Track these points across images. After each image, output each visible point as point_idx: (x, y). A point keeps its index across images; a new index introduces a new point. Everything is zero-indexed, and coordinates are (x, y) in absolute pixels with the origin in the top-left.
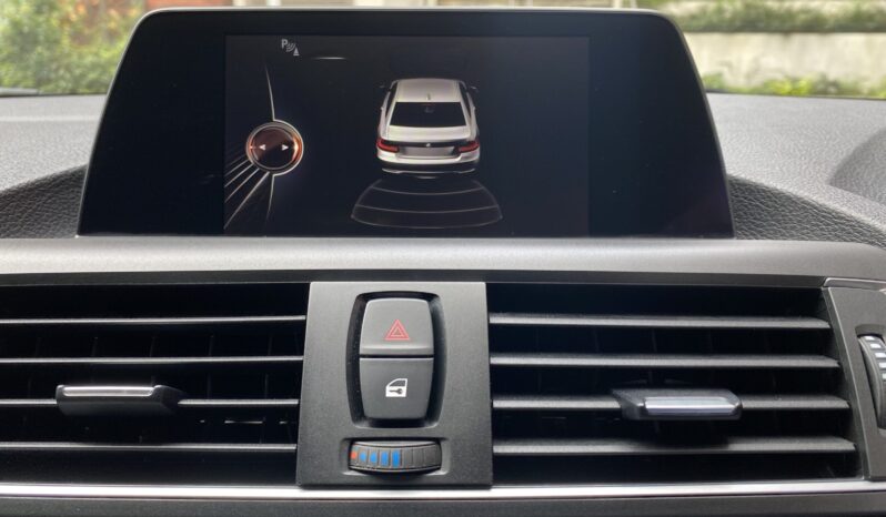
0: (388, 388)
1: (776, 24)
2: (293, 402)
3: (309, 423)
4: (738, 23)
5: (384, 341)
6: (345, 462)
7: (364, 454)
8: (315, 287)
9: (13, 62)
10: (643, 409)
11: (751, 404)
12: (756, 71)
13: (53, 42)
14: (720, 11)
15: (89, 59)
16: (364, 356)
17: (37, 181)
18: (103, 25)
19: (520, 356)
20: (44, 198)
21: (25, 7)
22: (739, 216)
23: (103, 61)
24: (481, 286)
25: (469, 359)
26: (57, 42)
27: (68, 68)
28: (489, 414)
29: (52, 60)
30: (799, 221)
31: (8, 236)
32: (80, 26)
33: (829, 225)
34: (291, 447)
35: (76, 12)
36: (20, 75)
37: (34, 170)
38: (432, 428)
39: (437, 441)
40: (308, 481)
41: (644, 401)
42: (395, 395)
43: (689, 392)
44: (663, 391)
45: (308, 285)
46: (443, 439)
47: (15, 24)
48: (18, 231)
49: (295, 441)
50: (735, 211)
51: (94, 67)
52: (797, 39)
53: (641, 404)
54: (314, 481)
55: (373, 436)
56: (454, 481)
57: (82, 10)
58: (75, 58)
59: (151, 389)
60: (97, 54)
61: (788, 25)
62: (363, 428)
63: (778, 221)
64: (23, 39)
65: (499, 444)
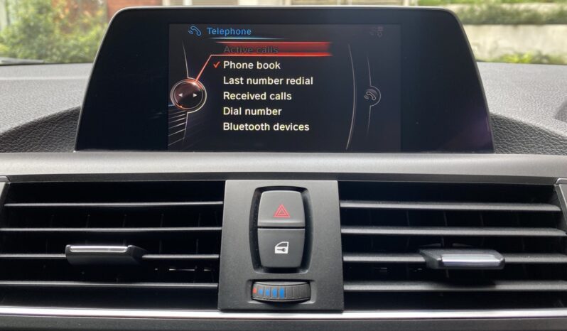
0: (276, 248)
1: (508, 18)
2: (216, 256)
3: (226, 270)
4: (484, 19)
5: (273, 218)
6: (249, 295)
7: (261, 290)
8: (229, 184)
9: (24, 44)
10: (441, 263)
11: (511, 259)
12: (496, 49)
13: (49, 32)
14: (472, 11)
15: (72, 42)
16: (260, 227)
17: (50, 116)
18: (79, 21)
19: (360, 228)
20: (54, 128)
21: (32, 10)
22: (498, 140)
23: (80, 43)
24: (335, 183)
25: (329, 230)
26: (52, 32)
27: (58, 48)
28: (342, 265)
29: (49, 43)
30: (536, 142)
31: (31, 151)
32: (66, 21)
33: (557, 145)
34: (215, 285)
35: (64, 13)
36: (28, 52)
37: (48, 110)
38: (304, 274)
39: (308, 282)
40: (226, 307)
41: (441, 257)
42: (281, 252)
43: (470, 251)
44: (453, 251)
45: (225, 182)
46: (312, 281)
47: (25, 21)
48: (38, 148)
49: (216, 281)
50: (495, 136)
51: (75, 47)
52: (522, 28)
53: (439, 259)
54: (229, 307)
55: (267, 278)
56: (319, 308)
57: (67, 11)
58: (62, 41)
59: (126, 248)
60: (76, 39)
61: (516, 20)
62: (260, 273)
63: (523, 142)
64: (30, 30)
65: (347, 284)
